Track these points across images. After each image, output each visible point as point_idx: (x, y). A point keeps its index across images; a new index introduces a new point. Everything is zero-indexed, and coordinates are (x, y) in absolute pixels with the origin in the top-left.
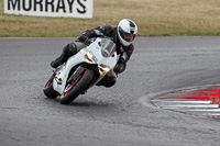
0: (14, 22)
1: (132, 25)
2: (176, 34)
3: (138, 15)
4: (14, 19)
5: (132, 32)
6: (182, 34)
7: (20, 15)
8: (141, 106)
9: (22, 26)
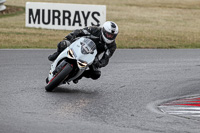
0: (34, 34)
1: (113, 26)
2: (181, 46)
3: (147, 29)
4: (34, 31)
5: (113, 32)
6: (186, 47)
7: (40, 29)
8: (149, 112)
9: (41, 38)
